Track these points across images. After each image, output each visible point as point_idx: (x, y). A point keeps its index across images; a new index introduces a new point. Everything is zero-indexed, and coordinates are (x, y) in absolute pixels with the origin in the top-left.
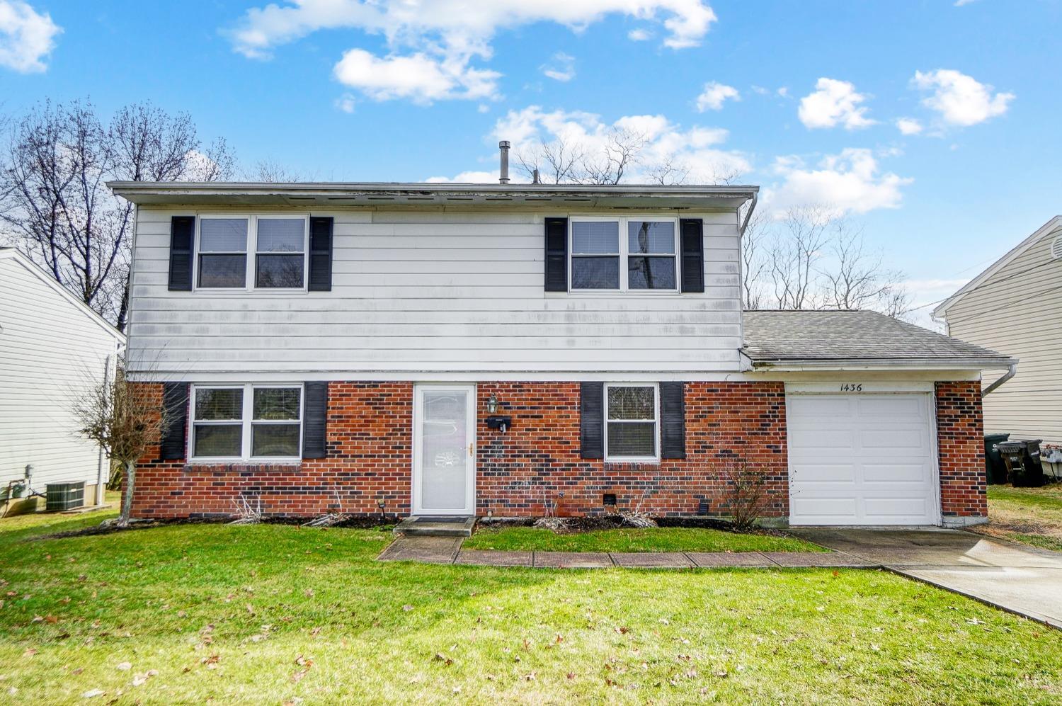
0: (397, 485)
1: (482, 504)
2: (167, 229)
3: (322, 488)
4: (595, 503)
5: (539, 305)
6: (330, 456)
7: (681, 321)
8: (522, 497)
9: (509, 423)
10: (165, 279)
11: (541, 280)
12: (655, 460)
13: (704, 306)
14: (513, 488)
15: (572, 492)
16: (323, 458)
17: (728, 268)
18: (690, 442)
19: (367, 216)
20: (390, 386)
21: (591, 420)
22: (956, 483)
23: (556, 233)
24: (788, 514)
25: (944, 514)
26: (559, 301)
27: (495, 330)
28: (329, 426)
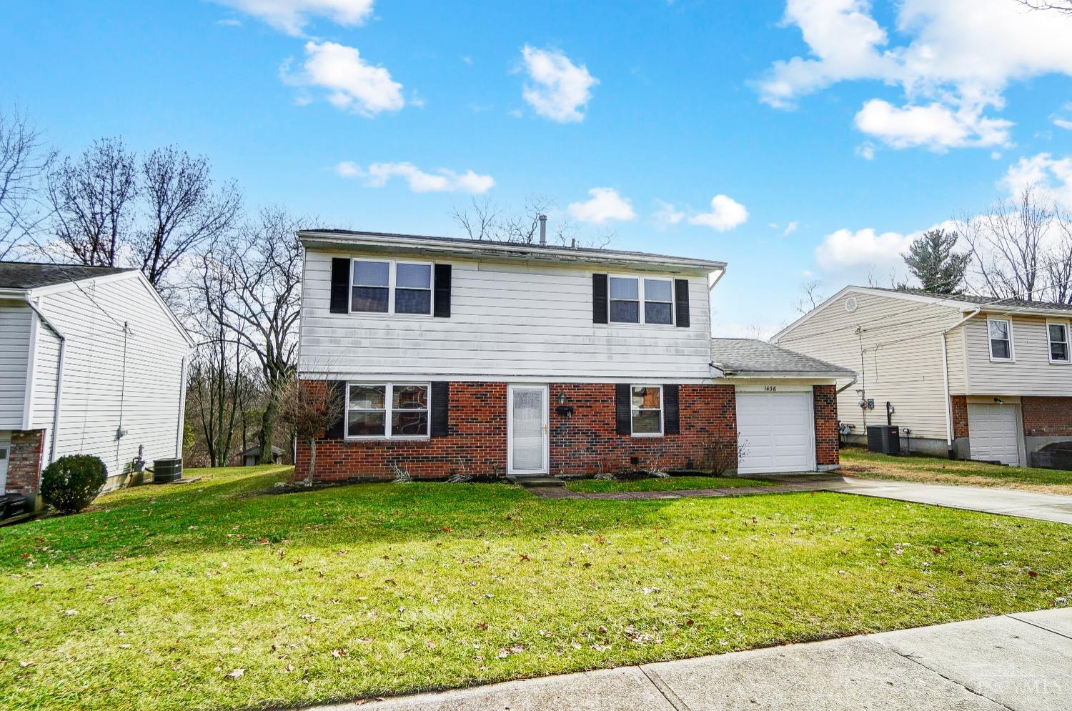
0: (498, 453)
1: (554, 465)
2: (329, 267)
3: (446, 457)
4: (626, 462)
5: (590, 332)
6: (451, 435)
7: (676, 345)
8: (580, 461)
9: (571, 410)
10: (328, 304)
11: (591, 315)
12: (661, 434)
13: (689, 336)
14: (574, 455)
15: (612, 456)
16: (446, 436)
17: (702, 312)
18: (682, 423)
19: (475, 266)
20: (492, 386)
21: (622, 408)
22: (825, 445)
23: (600, 284)
24: (737, 467)
25: (818, 464)
26: (603, 330)
27: (561, 348)
28: (450, 413)
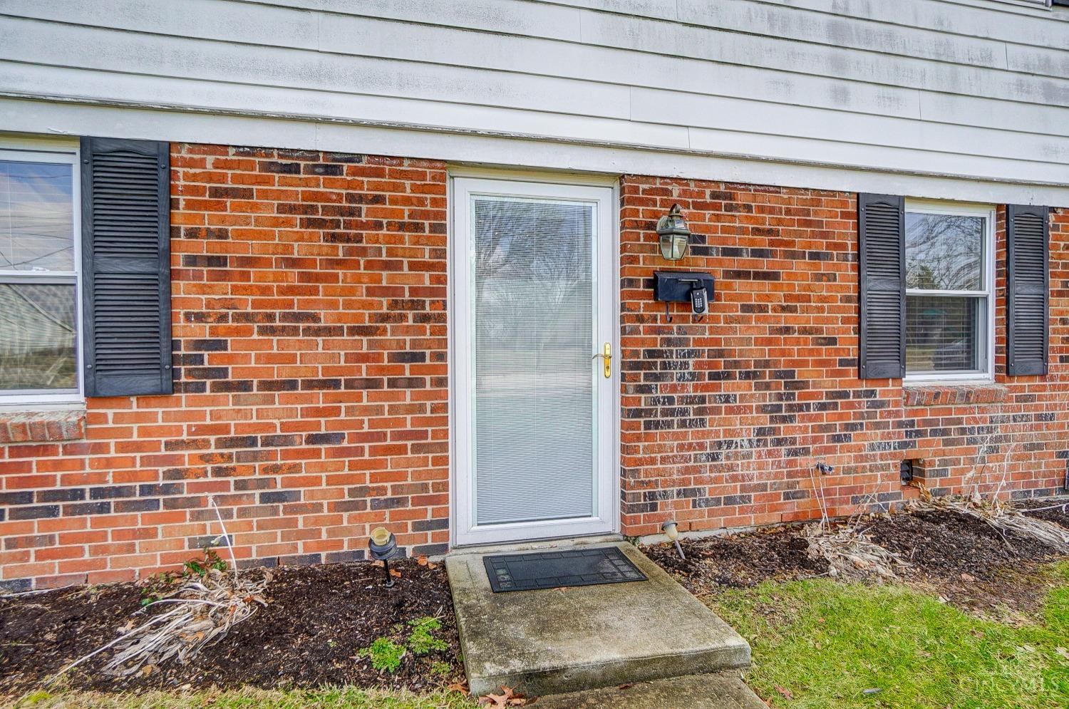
1: (639, 501)
3: (166, 489)
4: (884, 481)
6: (187, 388)
7: (1047, 70)
8: (734, 479)
12: (985, 378)
14: (714, 457)
15: (841, 459)
16: (164, 392)
18: (1054, 338)
20: (379, 173)
21: (879, 287)
28: (181, 289)
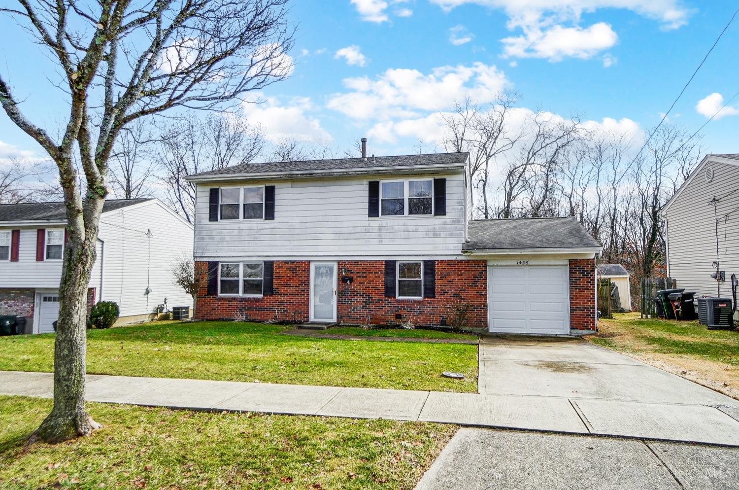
0: (303, 308)
1: (340, 317)
2: (208, 194)
3: (272, 309)
4: (391, 317)
5: (366, 224)
6: (274, 294)
7: (434, 230)
8: (358, 315)
9: (351, 280)
10: (208, 216)
11: (367, 211)
12: (421, 298)
13: (446, 222)
14: (354, 310)
15: (381, 313)
16: (272, 295)
17: (458, 203)
18: (438, 289)
19: (289, 185)
20: (300, 263)
21: (390, 279)
22: (578, 312)
23: (374, 189)
24: (486, 326)
25: (571, 328)
26: (376, 222)
27: (345, 236)
28: (274, 281)
